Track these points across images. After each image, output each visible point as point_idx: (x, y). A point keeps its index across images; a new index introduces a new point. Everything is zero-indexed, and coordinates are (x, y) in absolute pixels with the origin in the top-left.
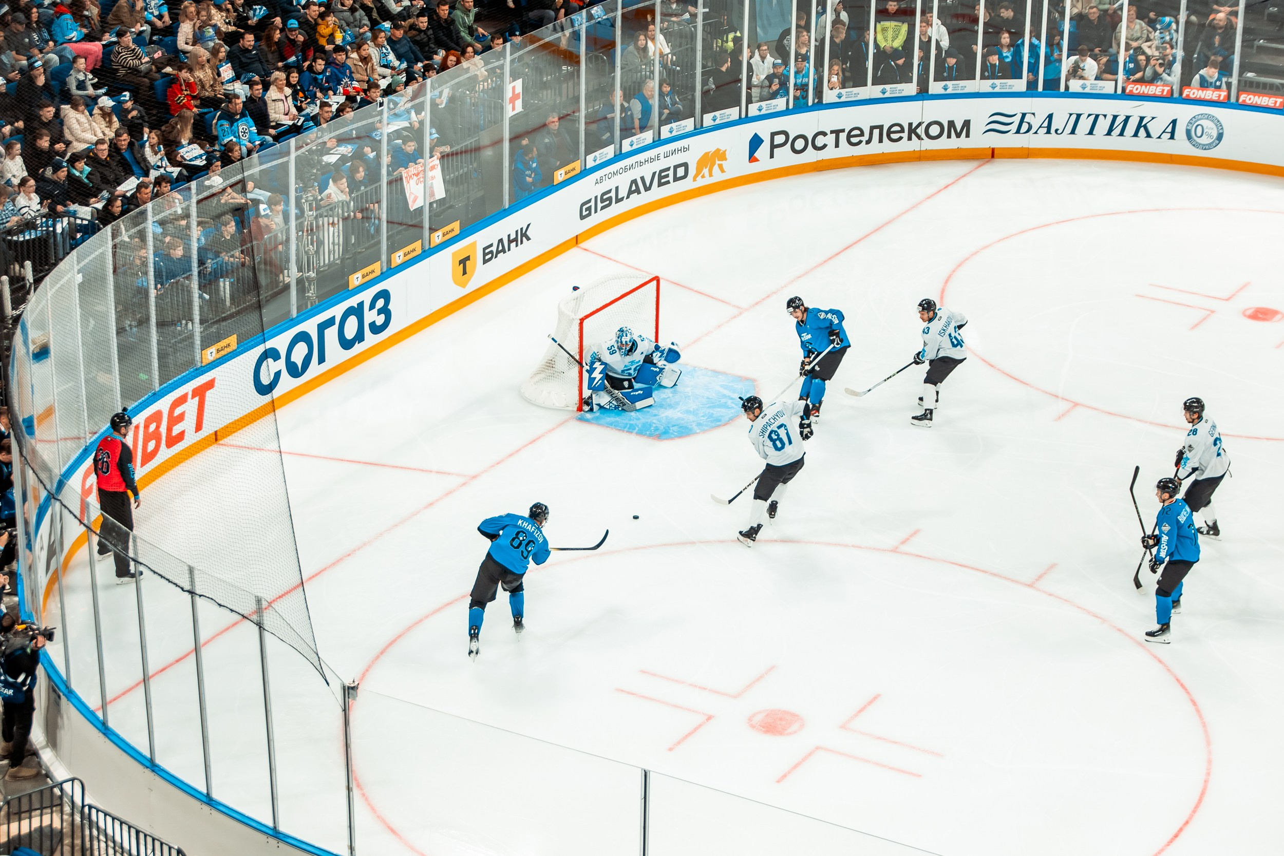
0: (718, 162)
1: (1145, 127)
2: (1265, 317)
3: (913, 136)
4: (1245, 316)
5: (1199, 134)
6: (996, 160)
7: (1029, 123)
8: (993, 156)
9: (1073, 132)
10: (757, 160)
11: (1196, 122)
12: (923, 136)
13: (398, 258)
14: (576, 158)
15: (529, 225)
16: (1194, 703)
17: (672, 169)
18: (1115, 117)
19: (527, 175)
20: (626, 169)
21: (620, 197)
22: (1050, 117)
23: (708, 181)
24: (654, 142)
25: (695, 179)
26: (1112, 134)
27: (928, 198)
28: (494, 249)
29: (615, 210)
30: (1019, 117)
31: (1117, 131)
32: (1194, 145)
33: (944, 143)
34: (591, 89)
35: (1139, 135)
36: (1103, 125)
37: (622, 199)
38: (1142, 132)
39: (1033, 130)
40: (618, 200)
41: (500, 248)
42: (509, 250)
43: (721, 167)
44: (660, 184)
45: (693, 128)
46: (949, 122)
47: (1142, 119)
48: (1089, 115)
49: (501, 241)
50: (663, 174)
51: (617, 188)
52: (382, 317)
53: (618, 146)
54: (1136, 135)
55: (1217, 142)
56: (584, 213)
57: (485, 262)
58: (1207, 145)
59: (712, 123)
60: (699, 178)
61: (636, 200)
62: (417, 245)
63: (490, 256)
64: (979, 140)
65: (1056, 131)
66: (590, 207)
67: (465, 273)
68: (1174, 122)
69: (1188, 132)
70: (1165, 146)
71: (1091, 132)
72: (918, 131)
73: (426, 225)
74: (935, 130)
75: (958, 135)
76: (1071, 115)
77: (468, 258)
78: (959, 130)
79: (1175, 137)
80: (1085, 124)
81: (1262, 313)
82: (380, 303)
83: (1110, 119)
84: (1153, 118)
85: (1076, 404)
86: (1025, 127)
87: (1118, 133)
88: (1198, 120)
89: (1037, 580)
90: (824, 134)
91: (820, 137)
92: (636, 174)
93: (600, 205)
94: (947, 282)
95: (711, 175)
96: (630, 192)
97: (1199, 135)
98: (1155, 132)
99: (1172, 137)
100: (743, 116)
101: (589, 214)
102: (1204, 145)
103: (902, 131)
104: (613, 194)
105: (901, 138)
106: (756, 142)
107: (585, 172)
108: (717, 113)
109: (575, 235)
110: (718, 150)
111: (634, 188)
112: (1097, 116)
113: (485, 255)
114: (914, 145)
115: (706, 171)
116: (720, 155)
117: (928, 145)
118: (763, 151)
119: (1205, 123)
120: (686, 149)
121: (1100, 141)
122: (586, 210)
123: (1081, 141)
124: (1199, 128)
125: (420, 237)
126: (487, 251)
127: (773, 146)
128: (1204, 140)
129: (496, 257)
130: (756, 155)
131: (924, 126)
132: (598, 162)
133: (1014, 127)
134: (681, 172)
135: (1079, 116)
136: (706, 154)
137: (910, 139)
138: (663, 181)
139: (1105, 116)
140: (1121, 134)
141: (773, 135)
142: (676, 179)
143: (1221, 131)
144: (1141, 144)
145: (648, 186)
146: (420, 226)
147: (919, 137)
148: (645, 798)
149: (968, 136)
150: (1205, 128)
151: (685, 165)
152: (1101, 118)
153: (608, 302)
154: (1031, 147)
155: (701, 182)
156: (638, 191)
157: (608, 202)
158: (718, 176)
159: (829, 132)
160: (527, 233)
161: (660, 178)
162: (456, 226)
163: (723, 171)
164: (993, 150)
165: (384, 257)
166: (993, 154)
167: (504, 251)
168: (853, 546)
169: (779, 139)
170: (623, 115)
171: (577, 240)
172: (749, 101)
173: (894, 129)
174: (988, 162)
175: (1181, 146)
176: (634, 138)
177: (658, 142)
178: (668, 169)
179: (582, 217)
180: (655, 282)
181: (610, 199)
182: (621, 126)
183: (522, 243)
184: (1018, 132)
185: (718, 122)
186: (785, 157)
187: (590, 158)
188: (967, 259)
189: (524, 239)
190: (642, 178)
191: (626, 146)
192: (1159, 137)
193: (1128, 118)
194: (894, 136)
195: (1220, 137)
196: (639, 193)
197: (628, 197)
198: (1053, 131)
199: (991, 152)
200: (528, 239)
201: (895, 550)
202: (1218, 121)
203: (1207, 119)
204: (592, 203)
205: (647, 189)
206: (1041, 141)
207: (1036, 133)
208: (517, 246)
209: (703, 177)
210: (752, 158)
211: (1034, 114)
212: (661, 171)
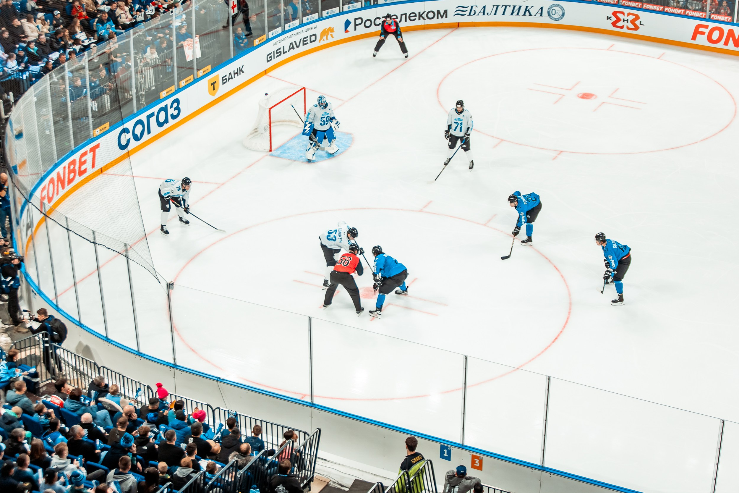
0: (330, 33)
1: (529, 11)
2: (588, 97)
3: (421, 18)
4: (579, 97)
6: (460, 28)
7: (474, 10)
8: (458, 26)
9: (495, 14)
10: (348, 32)
12: (426, 18)
13: (183, 83)
14: (264, 33)
15: (243, 66)
16: (562, 276)
17: (309, 37)
18: (514, 6)
19: (241, 43)
20: (287, 38)
21: (285, 51)
22: (484, 7)
23: (326, 42)
24: (300, 25)
25: (320, 41)
26: (514, 14)
27: (429, 47)
28: (227, 77)
29: (283, 57)
30: (470, 8)
31: (516, 13)
32: (551, 19)
33: (435, 21)
34: (269, 1)
35: (526, 15)
36: (509, 10)
37: (286, 52)
38: (527, 13)
39: (477, 14)
40: (284, 53)
41: (230, 77)
42: (234, 78)
43: (331, 35)
44: (304, 44)
45: (318, 18)
46: (437, 11)
47: (527, 7)
48: (503, 6)
49: (230, 74)
50: (305, 40)
51: (283, 47)
52: (177, 111)
53: (283, 27)
54: (524, 15)
55: (562, 17)
56: (269, 59)
57: (223, 83)
58: (557, 18)
59: (327, 15)
60: (322, 41)
61: (293, 52)
62: (191, 78)
63: (225, 81)
64: (451, 19)
65: (488, 13)
66: (271, 56)
67: (214, 89)
68: (542, 8)
69: (548, 13)
70: (538, 20)
71: (503, 14)
72: (423, 15)
73: (195, 68)
74: (431, 15)
75: (442, 17)
76: (494, 6)
77: (215, 82)
78: (442, 15)
79: (543, 15)
80: (501, 10)
81: (586, 95)
82: (175, 105)
83: (512, 7)
84: (532, 7)
85: (502, 140)
86: (473, 12)
87: (516, 14)
88: (553, 7)
89: (488, 222)
90: (379, 18)
91: (377, 20)
92: (292, 40)
93: (276, 55)
94: (440, 85)
95: (327, 39)
96: (290, 49)
97: (554, 14)
98: (533, 13)
99: (541, 15)
100: (341, 11)
101: (271, 60)
102: (556, 18)
103: (416, 16)
104: (282, 50)
105: (415, 19)
106: (347, 23)
107: (268, 40)
108: (329, 10)
109: (265, 70)
110: (330, 28)
111: (291, 47)
112: (506, 6)
113: (223, 80)
114: (422, 22)
115: (325, 38)
116: (331, 30)
117: (428, 22)
118: (351, 27)
119: (556, 8)
120: (315, 28)
121: (508, 18)
122: (270, 57)
123: (499, 18)
124: (554, 11)
125: (193, 73)
126: (224, 79)
127: (356, 25)
128: (556, 16)
129: (228, 81)
130: (348, 29)
131: (426, 13)
132: (274, 35)
133: (468, 13)
134: (313, 38)
135: (498, 6)
136: (325, 29)
137: (419, 19)
138: (305, 43)
139: (510, 6)
140: (518, 14)
141: (355, 19)
142: (311, 42)
143: (564, 12)
144: (527, 19)
145: (298, 45)
146: (192, 68)
147: (424, 18)
148: (310, 330)
149: (446, 17)
150: (556, 10)
151: (315, 35)
152: (508, 7)
153: (282, 100)
154: (476, 21)
155: (323, 43)
156: (293, 48)
157: (280, 54)
158: (330, 40)
159: (381, 18)
160: (243, 69)
161: (304, 41)
162: (209, 68)
163: (333, 37)
164: (459, 23)
165: (176, 83)
166: (458, 25)
167: (232, 78)
168: (401, 210)
169: (359, 21)
170: (285, 13)
171: (266, 72)
172: (343, 5)
173: (411, 15)
174: (456, 29)
175: (545, 19)
176: (290, 23)
177: (302, 25)
178: (307, 37)
179: (268, 61)
180: (303, 90)
181: (280, 52)
182: (284, 18)
183: (240, 74)
184: (470, 15)
185: (329, 14)
186: (361, 30)
187: (270, 33)
188: (448, 74)
189: (241, 72)
190: (295, 42)
191: (287, 27)
192: (535, 16)
193: (520, 7)
194: (412, 18)
195: (563, 15)
196: (294, 49)
197: (289, 51)
198: (486, 13)
199: (457, 24)
200: (243, 72)
201: (421, 211)
202: (562, 7)
203: (557, 6)
204: (272, 55)
205: (298, 47)
206: (480, 18)
207: (478, 15)
208: (238, 75)
209: (324, 40)
210: (346, 31)
211: (476, 6)
212: (304, 38)
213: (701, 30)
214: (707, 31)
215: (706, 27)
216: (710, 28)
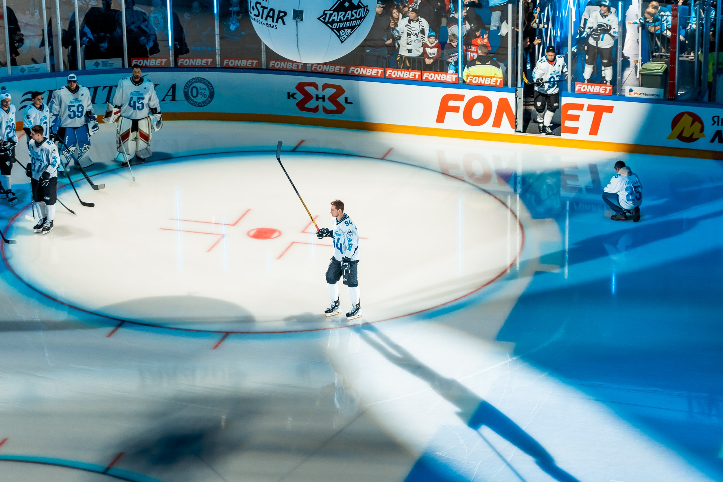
2: (266, 236)
4: (250, 236)
5: (195, 94)
9: (93, 102)
11: (191, 85)
30: (47, 93)
32: (192, 104)
48: (105, 87)
55: (210, 99)
58: (202, 103)
68: (174, 87)
69: (186, 94)
70: (168, 107)
76: (89, 88)
79: (176, 99)
81: (263, 233)
85: (123, 322)
88: (193, 83)
89: (109, 467)
99: (174, 99)
102: (199, 103)
112: (111, 88)
119: (198, 85)
124: (194, 90)
128: (200, 99)
135: (96, 88)
143: (212, 91)
150: (199, 89)
152: (114, 89)
175: (181, 106)
192: (163, 100)
195: (212, 95)
202: (209, 82)
203: (200, 82)
213: (452, 103)
214: (462, 105)
215: (461, 98)
216: (466, 100)
